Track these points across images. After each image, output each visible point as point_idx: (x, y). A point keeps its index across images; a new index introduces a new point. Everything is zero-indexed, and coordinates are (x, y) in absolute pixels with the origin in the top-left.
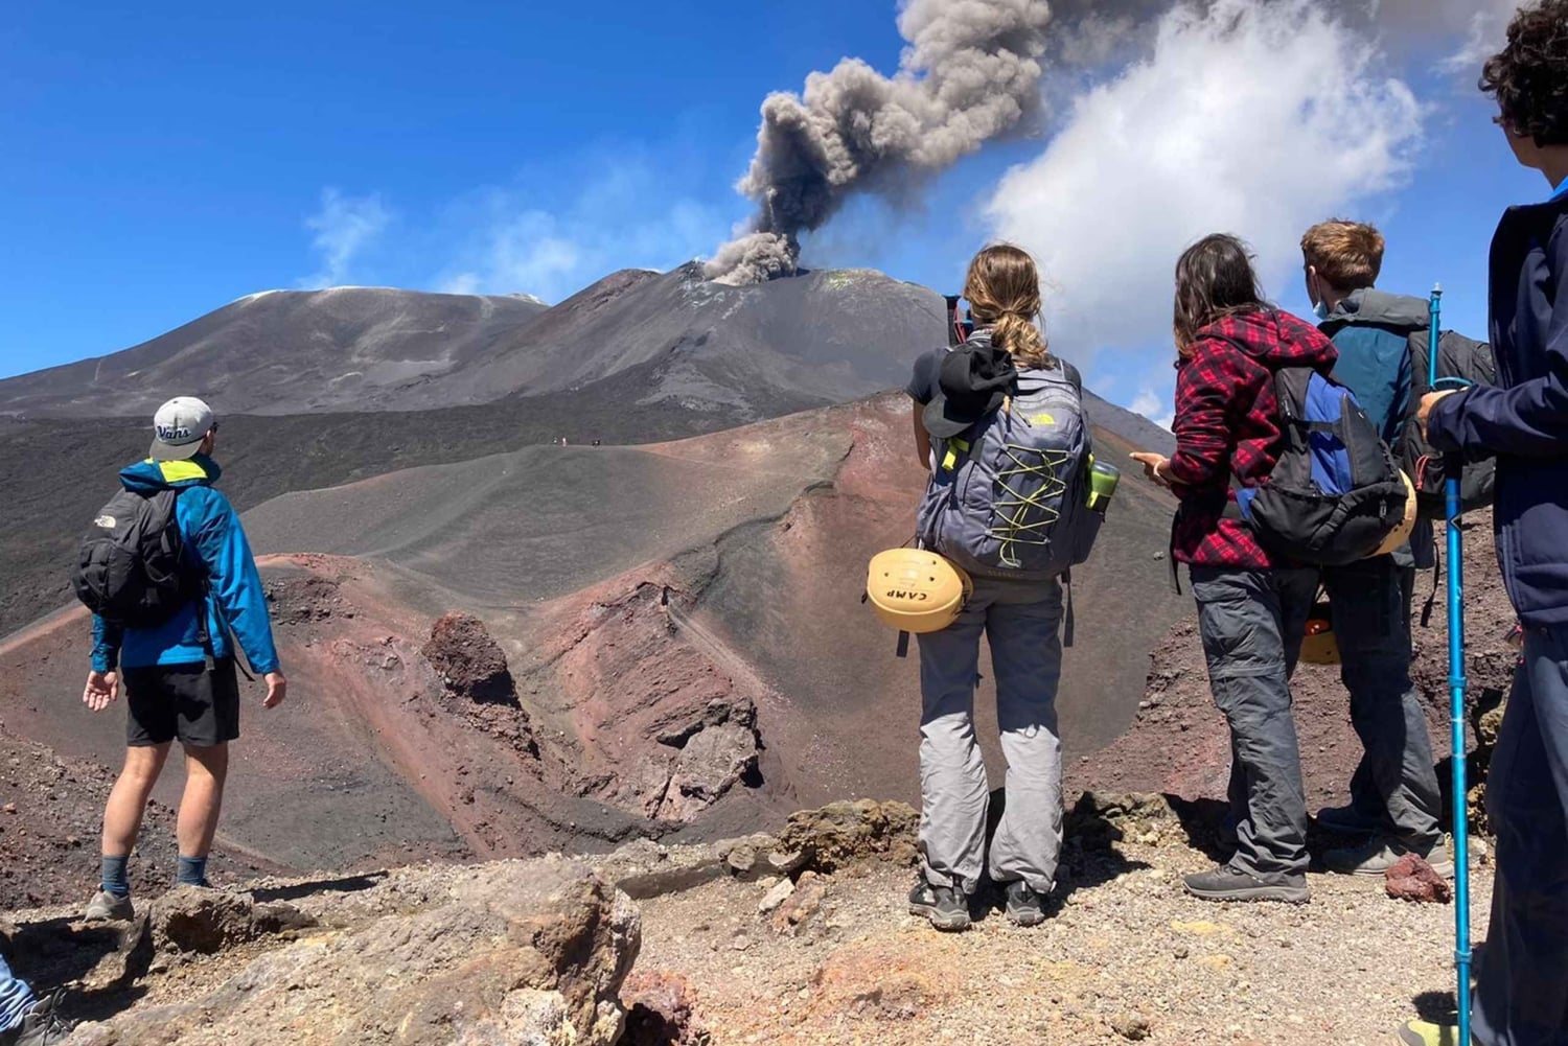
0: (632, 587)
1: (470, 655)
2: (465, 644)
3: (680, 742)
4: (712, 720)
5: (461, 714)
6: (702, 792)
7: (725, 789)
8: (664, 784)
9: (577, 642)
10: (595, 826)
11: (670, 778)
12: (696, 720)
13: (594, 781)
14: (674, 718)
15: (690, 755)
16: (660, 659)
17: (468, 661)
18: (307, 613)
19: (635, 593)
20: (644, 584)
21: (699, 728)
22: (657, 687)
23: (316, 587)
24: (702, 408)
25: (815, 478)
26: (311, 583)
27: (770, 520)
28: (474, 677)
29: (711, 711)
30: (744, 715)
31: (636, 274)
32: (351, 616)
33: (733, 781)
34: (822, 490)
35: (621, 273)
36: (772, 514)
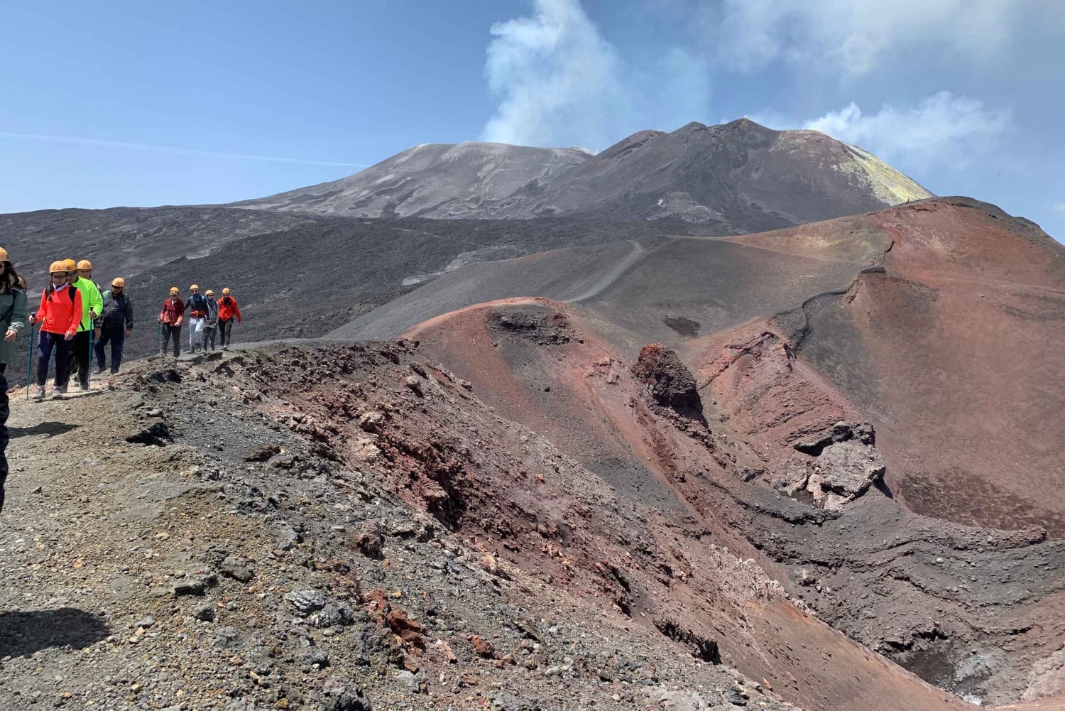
0: (758, 335)
1: (671, 375)
2: (668, 367)
3: (815, 451)
4: (838, 437)
5: (665, 416)
6: (843, 490)
7: (862, 491)
8: (805, 480)
9: (721, 371)
10: (774, 509)
11: (808, 478)
12: (826, 435)
13: (752, 472)
14: (805, 432)
15: (827, 461)
16: (786, 388)
17: (670, 379)
18: (555, 338)
19: (759, 340)
20: (766, 333)
21: (828, 442)
22: (787, 409)
23: (559, 321)
24: (696, 222)
25: (868, 264)
26: (556, 317)
27: (837, 294)
28: (675, 391)
29: (839, 430)
30: (867, 436)
31: (651, 134)
32: (582, 342)
33: (869, 485)
34: (875, 273)
35: (641, 133)
36: (840, 289)
